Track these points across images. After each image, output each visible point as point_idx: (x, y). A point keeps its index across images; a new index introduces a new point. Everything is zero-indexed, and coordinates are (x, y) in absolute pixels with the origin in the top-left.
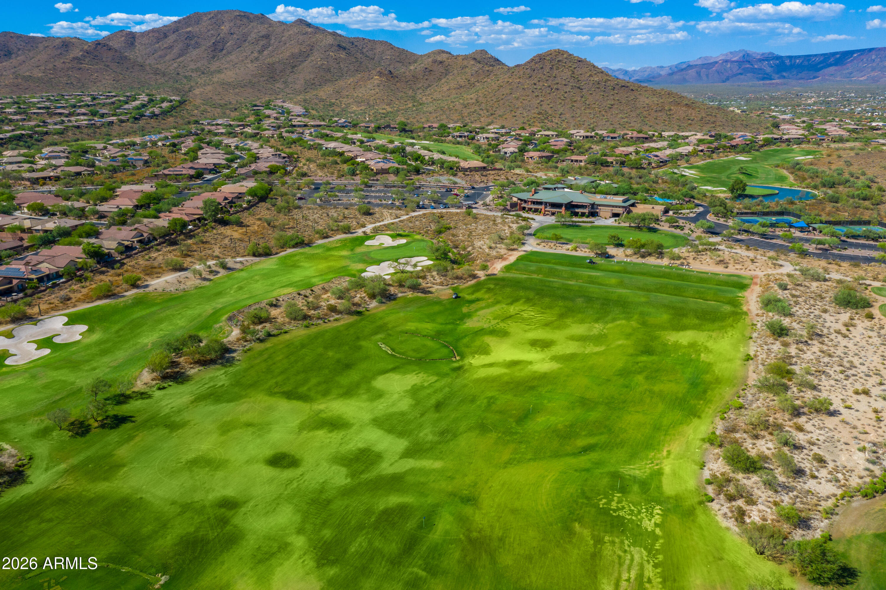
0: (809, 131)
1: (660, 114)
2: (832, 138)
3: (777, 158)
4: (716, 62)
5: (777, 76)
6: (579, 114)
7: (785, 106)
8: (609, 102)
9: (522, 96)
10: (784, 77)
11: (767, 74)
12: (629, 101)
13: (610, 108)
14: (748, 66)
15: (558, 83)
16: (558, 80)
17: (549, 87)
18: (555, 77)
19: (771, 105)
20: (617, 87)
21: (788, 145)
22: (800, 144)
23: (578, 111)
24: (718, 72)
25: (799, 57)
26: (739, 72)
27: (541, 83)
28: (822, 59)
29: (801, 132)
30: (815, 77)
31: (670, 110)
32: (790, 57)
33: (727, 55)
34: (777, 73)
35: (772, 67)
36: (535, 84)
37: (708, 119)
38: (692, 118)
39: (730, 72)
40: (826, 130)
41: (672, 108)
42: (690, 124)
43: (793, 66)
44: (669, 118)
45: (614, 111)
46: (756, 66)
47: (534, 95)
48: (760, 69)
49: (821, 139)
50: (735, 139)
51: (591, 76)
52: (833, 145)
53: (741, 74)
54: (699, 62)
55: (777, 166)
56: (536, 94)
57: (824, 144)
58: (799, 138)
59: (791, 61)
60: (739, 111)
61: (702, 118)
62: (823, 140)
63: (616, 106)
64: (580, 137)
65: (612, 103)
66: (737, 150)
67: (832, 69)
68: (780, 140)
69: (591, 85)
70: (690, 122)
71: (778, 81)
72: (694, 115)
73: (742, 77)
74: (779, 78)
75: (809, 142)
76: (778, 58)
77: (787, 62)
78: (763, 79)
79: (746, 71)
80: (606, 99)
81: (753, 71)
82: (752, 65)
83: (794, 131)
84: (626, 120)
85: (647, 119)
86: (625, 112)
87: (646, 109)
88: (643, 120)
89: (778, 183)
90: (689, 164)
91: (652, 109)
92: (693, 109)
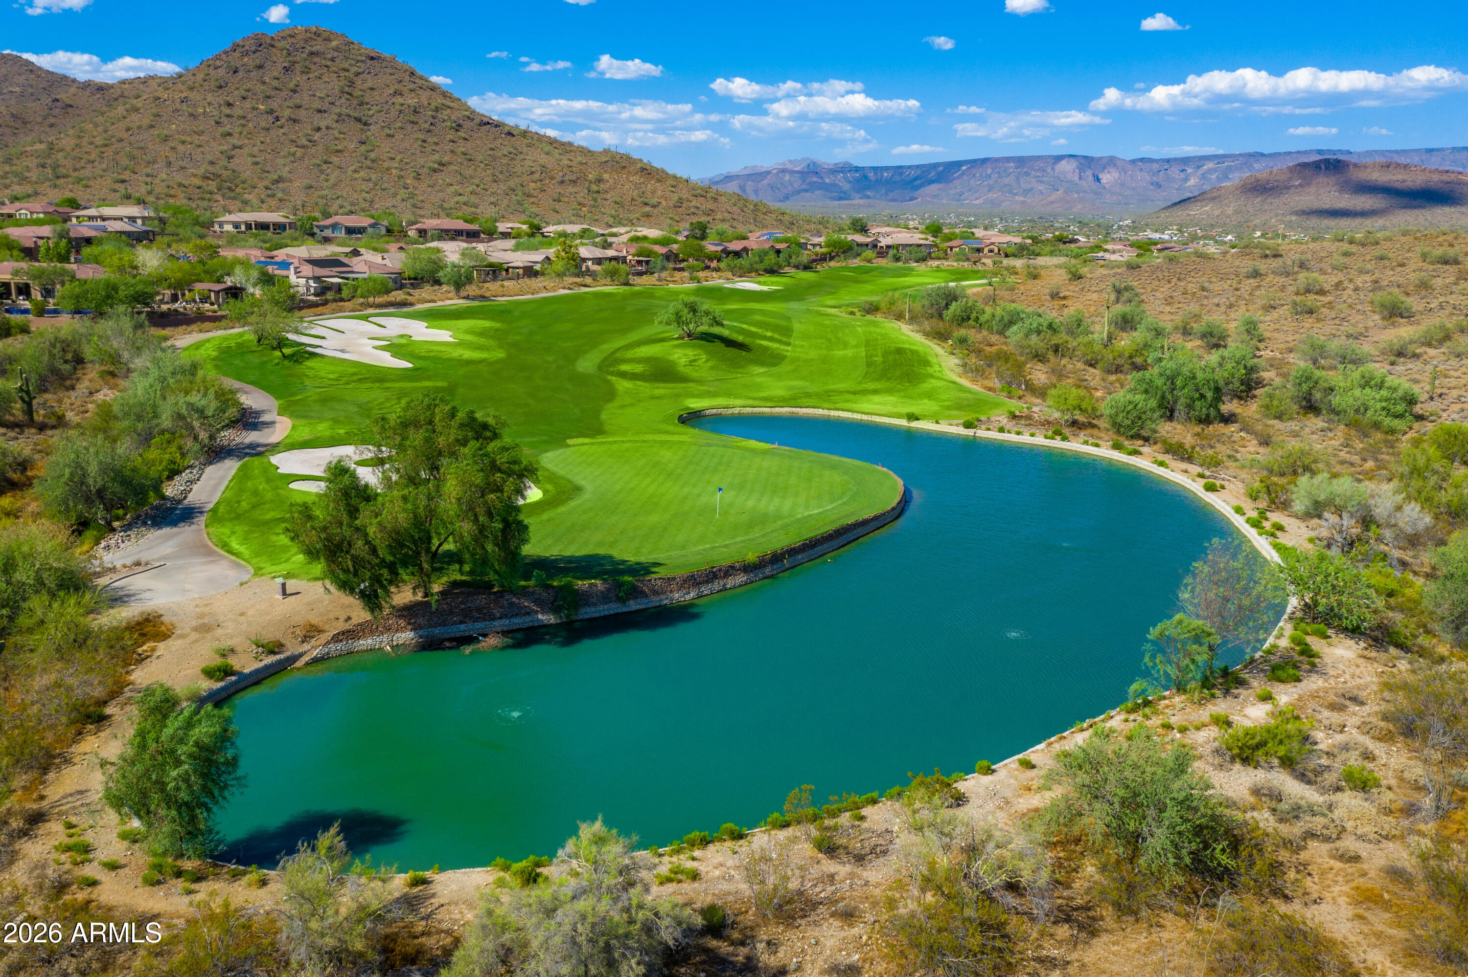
1: (571, 189)
3: (869, 287)
4: (768, 172)
5: (858, 196)
6: (332, 181)
8: (436, 157)
9: (184, 132)
10: (868, 197)
11: (844, 193)
12: (494, 158)
13: (435, 171)
14: (815, 179)
15: (299, 107)
16: (303, 98)
17: (271, 112)
18: (294, 91)
20: (467, 124)
22: (924, 259)
23: (335, 175)
24: (772, 187)
25: (887, 169)
26: (804, 186)
27: (248, 104)
28: (919, 172)
30: (912, 199)
31: (600, 181)
32: (875, 169)
33: (784, 164)
34: (858, 192)
35: (850, 182)
36: (229, 105)
37: (694, 203)
38: (654, 201)
39: (790, 188)
41: (606, 176)
42: (648, 216)
43: (879, 182)
44: (595, 200)
45: (442, 178)
46: (827, 181)
47: (221, 130)
48: (834, 185)
49: (972, 250)
50: (749, 238)
51: (396, 93)
53: (806, 191)
54: (745, 172)
55: (872, 309)
56: (227, 128)
58: (921, 246)
59: (875, 174)
62: (979, 250)
63: (452, 168)
65: (446, 159)
66: (744, 262)
67: (934, 188)
68: (873, 248)
69: (394, 113)
70: (647, 209)
71: (861, 202)
72: (659, 193)
73: (808, 194)
74: (861, 198)
76: (857, 169)
77: (871, 175)
78: (840, 199)
79: (812, 187)
80: (429, 149)
81: (822, 187)
82: (822, 178)
85: (532, 200)
86: (477, 181)
87: (537, 176)
88: (519, 203)
89: (890, 391)
90: (467, 298)
91: (552, 178)
92: (659, 181)
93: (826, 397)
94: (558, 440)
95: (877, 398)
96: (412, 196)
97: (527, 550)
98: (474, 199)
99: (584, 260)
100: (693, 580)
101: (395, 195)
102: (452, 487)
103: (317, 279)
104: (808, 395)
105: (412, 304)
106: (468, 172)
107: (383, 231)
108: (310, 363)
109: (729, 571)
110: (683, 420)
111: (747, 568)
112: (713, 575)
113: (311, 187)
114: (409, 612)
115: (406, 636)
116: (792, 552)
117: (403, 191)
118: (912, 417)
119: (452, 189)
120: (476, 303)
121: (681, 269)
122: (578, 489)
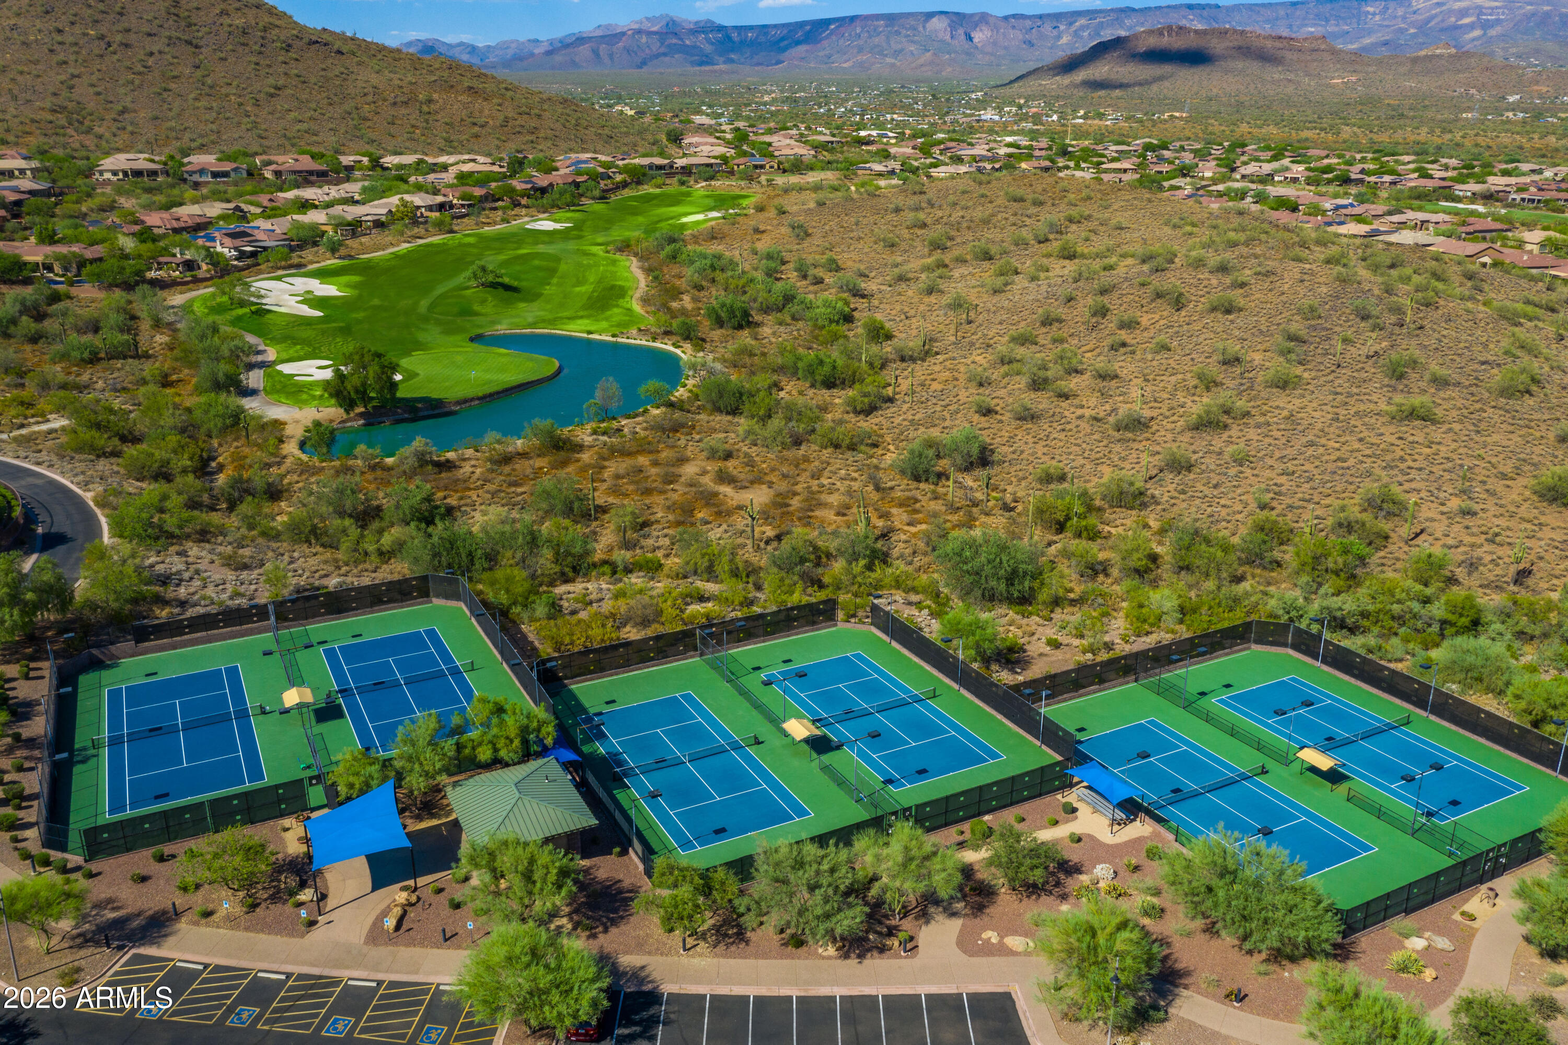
0: (736, 147)
1: (403, 111)
2: (780, 163)
4: (623, 33)
6: (176, 110)
7: (726, 105)
8: (271, 81)
11: (707, 56)
12: (327, 80)
13: (272, 96)
14: (674, 41)
15: (128, 31)
16: (131, 21)
17: (101, 37)
19: (704, 103)
20: (297, 43)
21: (682, 183)
22: (712, 178)
23: (177, 104)
24: (628, 51)
26: (663, 49)
27: (77, 30)
28: (785, 31)
29: (721, 150)
30: (778, 62)
31: (430, 101)
34: (721, 55)
35: (712, 44)
36: (59, 31)
39: (647, 52)
40: (770, 144)
41: (435, 96)
42: (477, 136)
43: (743, 43)
44: (427, 121)
45: (280, 104)
46: (688, 41)
47: (56, 58)
48: (695, 47)
49: (756, 167)
50: (557, 169)
52: (780, 180)
53: (663, 55)
54: (597, 34)
55: (624, 247)
56: (62, 56)
57: (763, 178)
58: (711, 165)
59: (739, 34)
60: (632, 113)
61: (506, 120)
62: (762, 167)
63: (288, 92)
64: (115, 173)
65: (281, 82)
67: (801, 50)
68: (668, 170)
69: (223, 35)
70: (476, 129)
71: (724, 67)
72: (486, 112)
73: (668, 59)
74: (724, 62)
75: (732, 173)
76: (719, 29)
77: (735, 35)
78: (702, 63)
79: (672, 50)
80: (263, 72)
81: (682, 49)
82: (682, 39)
83: (706, 149)
84: (304, 126)
85: (368, 124)
86: (313, 105)
87: (370, 98)
88: (355, 127)
89: (588, 317)
90: (340, 258)
91: (385, 100)
92: (486, 99)
93: (552, 322)
94: (408, 353)
95: (579, 322)
96: (255, 124)
97: (399, 394)
98: (314, 126)
99: (418, 207)
100: (458, 403)
101: (239, 124)
102: (371, 374)
103: (236, 249)
104: (544, 321)
105: (305, 266)
106: (304, 97)
107: (245, 175)
108: (269, 316)
109: (472, 399)
110: (472, 340)
111: (479, 398)
112: (465, 401)
113: (157, 118)
114: (361, 415)
115: (361, 422)
116: (498, 393)
117: (246, 120)
118: (590, 332)
119: (293, 115)
120: (346, 262)
121: (495, 209)
122: (417, 375)
